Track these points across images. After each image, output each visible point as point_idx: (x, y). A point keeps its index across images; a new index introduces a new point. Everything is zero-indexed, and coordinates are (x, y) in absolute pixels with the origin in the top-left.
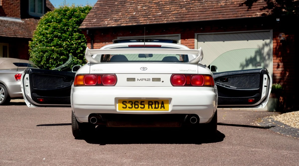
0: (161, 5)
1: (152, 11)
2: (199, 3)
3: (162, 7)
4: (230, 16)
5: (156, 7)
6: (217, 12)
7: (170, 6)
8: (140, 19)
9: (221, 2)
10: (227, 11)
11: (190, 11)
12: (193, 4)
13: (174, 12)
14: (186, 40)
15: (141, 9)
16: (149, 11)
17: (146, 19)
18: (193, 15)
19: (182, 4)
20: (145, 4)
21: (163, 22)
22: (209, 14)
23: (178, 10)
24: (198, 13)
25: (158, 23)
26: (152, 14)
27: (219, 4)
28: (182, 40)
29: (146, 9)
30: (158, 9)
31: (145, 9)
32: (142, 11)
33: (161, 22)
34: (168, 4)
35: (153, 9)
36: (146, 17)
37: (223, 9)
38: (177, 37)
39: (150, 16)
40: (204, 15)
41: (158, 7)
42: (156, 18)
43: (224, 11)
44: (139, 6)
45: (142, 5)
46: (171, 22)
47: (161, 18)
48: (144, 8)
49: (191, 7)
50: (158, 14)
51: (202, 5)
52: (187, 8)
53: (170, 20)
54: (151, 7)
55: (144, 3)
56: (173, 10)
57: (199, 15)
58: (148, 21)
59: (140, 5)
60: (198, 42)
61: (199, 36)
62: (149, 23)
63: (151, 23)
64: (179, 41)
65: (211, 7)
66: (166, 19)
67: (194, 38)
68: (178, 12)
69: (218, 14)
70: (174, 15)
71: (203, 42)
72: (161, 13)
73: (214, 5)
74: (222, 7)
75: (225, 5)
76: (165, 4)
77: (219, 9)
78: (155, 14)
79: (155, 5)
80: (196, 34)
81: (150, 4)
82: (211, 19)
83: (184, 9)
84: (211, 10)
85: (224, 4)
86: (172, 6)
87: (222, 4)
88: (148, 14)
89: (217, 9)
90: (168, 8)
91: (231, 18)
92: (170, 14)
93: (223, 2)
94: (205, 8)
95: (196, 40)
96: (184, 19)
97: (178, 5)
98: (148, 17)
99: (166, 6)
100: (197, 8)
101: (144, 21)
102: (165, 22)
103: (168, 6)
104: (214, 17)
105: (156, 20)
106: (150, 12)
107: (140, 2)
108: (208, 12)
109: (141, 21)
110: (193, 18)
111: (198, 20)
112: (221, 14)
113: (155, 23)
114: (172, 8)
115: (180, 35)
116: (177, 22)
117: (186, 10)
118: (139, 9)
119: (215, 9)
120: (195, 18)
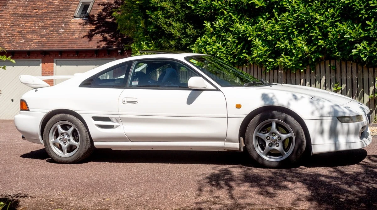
0: (23, 34)
1: (15, 38)
2: (57, 34)
3: (25, 35)
4: (83, 46)
5: (18, 35)
6: (72, 42)
7: (32, 35)
8: (5, 45)
9: (75, 34)
10: (81, 42)
11: (49, 40)
12: (52, 34)
13: (35, 41)
14: (46, 64)
15: (5, 36)
16: (13, 38)
17: (10, 45)
18: (53, 45)
19: (42, 34)
20: (9, 32)
21: (26, 49)
22: (66, 44)
23: (39, 39)
24: (56, 42)
25: (22, 49)
26: (15, 41)
27: (74, 36)
28: (43, 64)
29: (10, 37)
30: (21, 37)
31: (8, 37)
32: (6, 38)
33: (24, 49)
34: (30, 33)
35: (16, 36)
36: (11, 43)
37: (77, 40)
38: (38, 62)
39: (14, 43)
40: (62, 44)
41: (20, 35)
42: (20, 45)
43: (78, 42)
44: (2, 33)
45: (5, 32)
46: (33, 49)
47: (24, 45)
48: (7, 35)
49: (50, 38)
50: (21, 41)
51: (59, 36)
52: (47, 38)
53: (32, 47)
54: (14, 35)
55: (7, 31)
56: (34, 39)
57: (58, 44)
58: (12, 47)
59: (4, 32)
60: (57, 66)
61: (57, 61)
62: (13, 49)
63: (15, 49)
64: (40, 64)
65: (67, 38)
66: (28, 47)
67: (53, 63)
68: (40, 41)
69: (73, 44)
70: (36, 43)
71: (60, 66)
72: (24, 41)
73: (69, 36)
74: (76, 39)
75: (79, 37)
76: (27, 33)
77: (73, 40)
78: (19, 41)
79: (18, 33)
80: (55, 60)
81: (13, 32)
82: (67, 48)
83: (44, 38)
84: (67, 40)
85: (77, 37)
86: (33, 35)
87: (76, 36)
88: (12, 41)
89: (72, 40)
90: (30, 37)
91: (84, 48)
92: (32, 42)
93: (77, 34)
94: (62, 38)
95: (55, 64)
96: (44, 47)
97: (38, 35)
98: (12, 44)
99: (28, 35)
100: (56, 38)
101: (9, 47)
102: (28, 49)
103: (30, 35)
104: (69, 46)
105: (20, 47)
106: (14, 40)
107: (3, 30)
108: (65, 42)
109: (5, 47)
110: (52, 47)
111: (57, 49)
112: (75, 44)
113: (19, 49)
114: (34, 37)
115: (41, 60)
116: (39, 49)
117: (46, 39)
118: (2, 36)
119: (71, 40)
120: (54, 47)
